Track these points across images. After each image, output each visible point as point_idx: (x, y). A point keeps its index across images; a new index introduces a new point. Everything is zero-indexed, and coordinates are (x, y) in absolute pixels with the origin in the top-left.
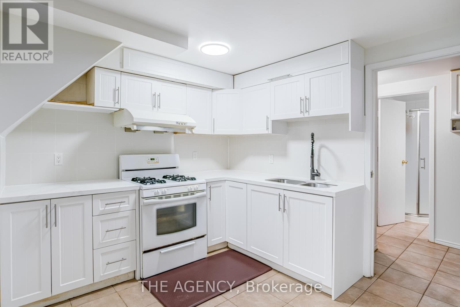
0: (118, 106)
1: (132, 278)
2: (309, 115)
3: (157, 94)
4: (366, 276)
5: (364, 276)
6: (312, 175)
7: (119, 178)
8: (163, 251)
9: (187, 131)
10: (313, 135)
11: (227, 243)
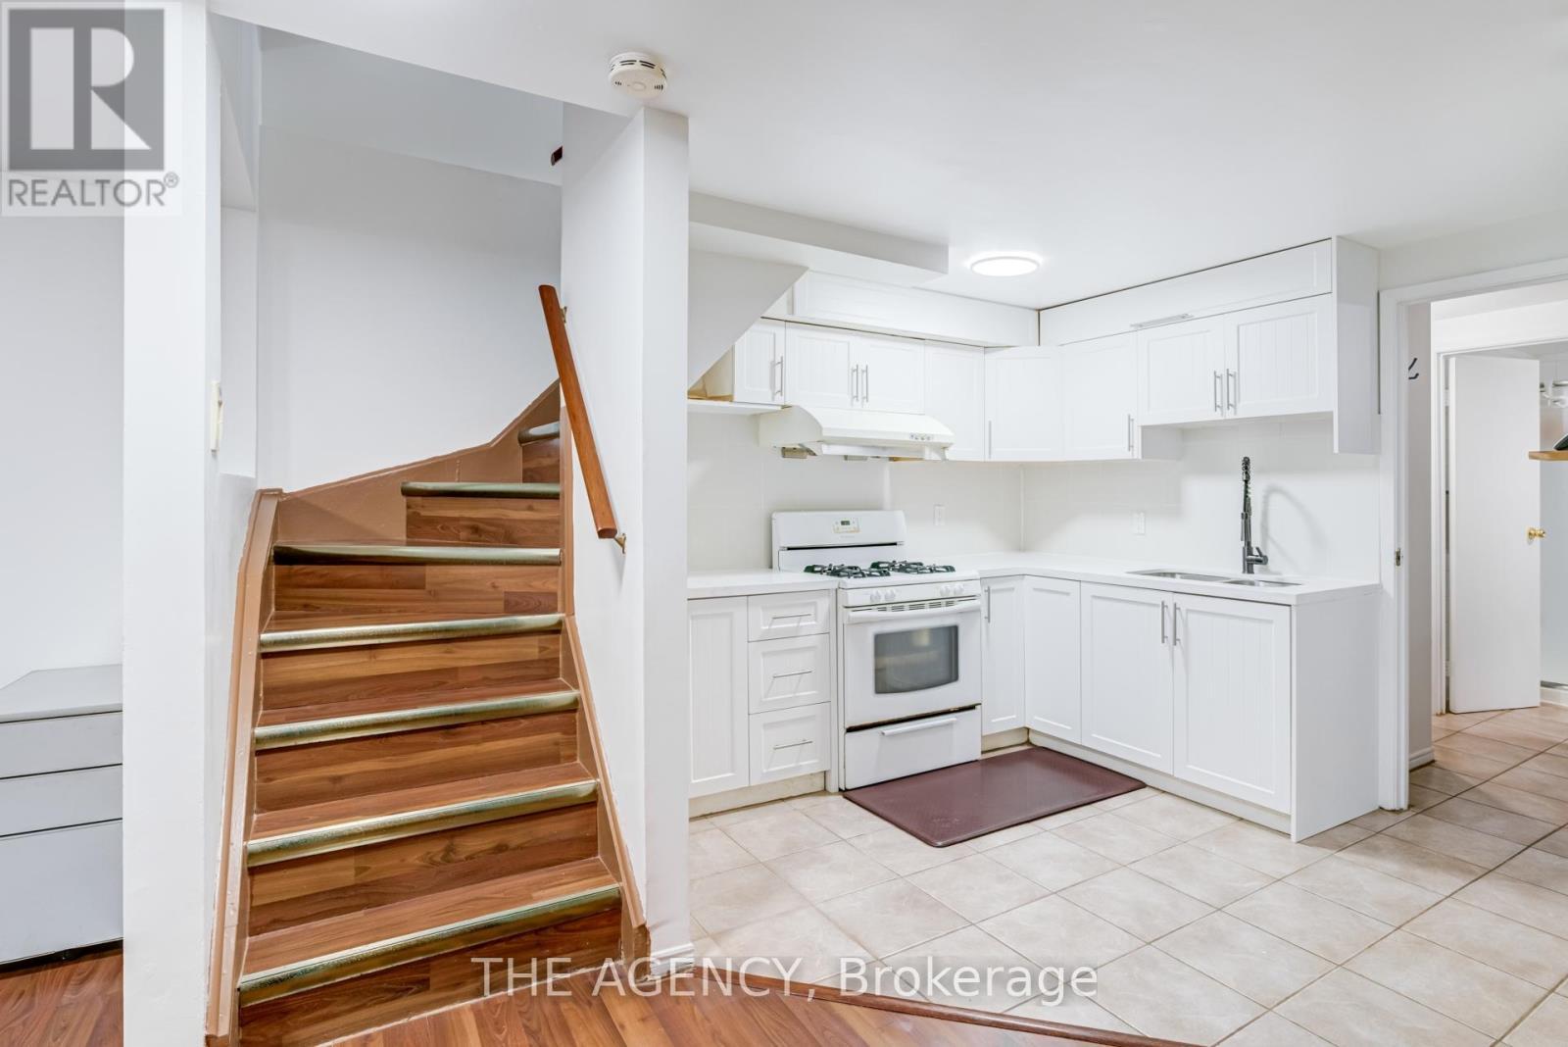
0: (780, 400)
1: (820, 789)
2: (1235, 413)
3: (862, 367)
4: (1386, 807)
5: (1381, 808)
6: (1248, 560)
7: (771, 567)
8: (888, 730)
9: (930, 455)
10: (1246, 463)
11: (1028, 729)
